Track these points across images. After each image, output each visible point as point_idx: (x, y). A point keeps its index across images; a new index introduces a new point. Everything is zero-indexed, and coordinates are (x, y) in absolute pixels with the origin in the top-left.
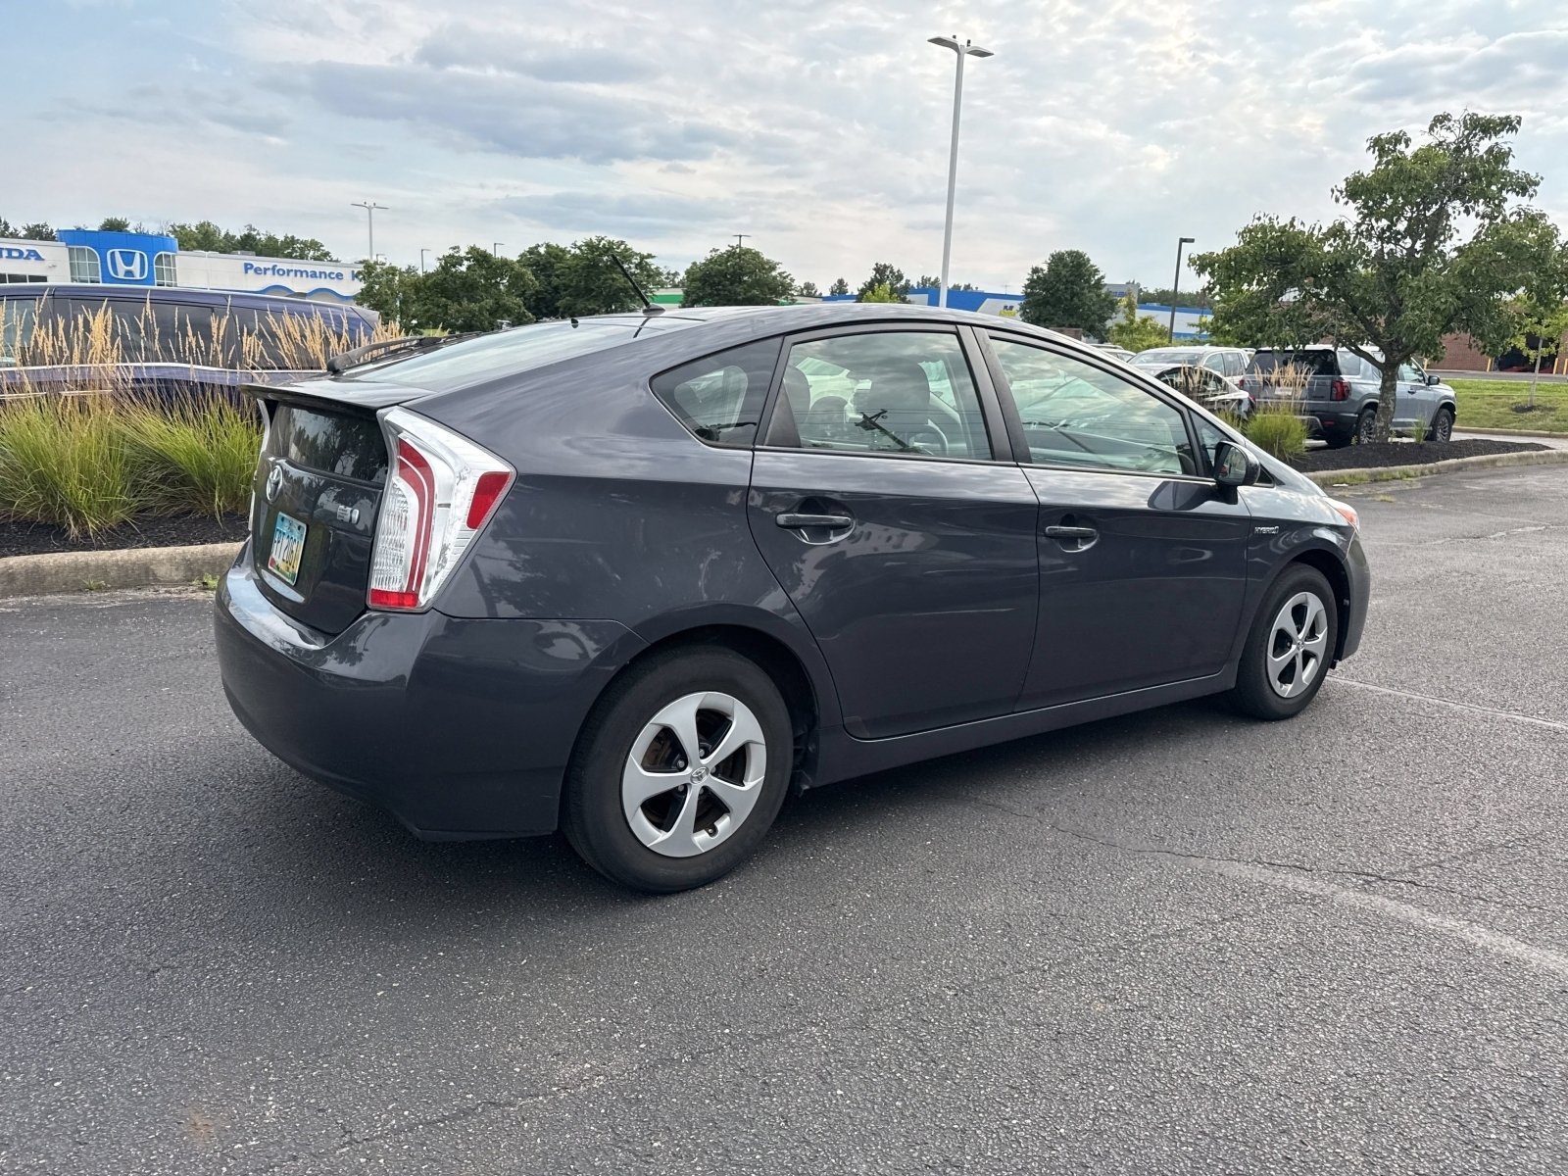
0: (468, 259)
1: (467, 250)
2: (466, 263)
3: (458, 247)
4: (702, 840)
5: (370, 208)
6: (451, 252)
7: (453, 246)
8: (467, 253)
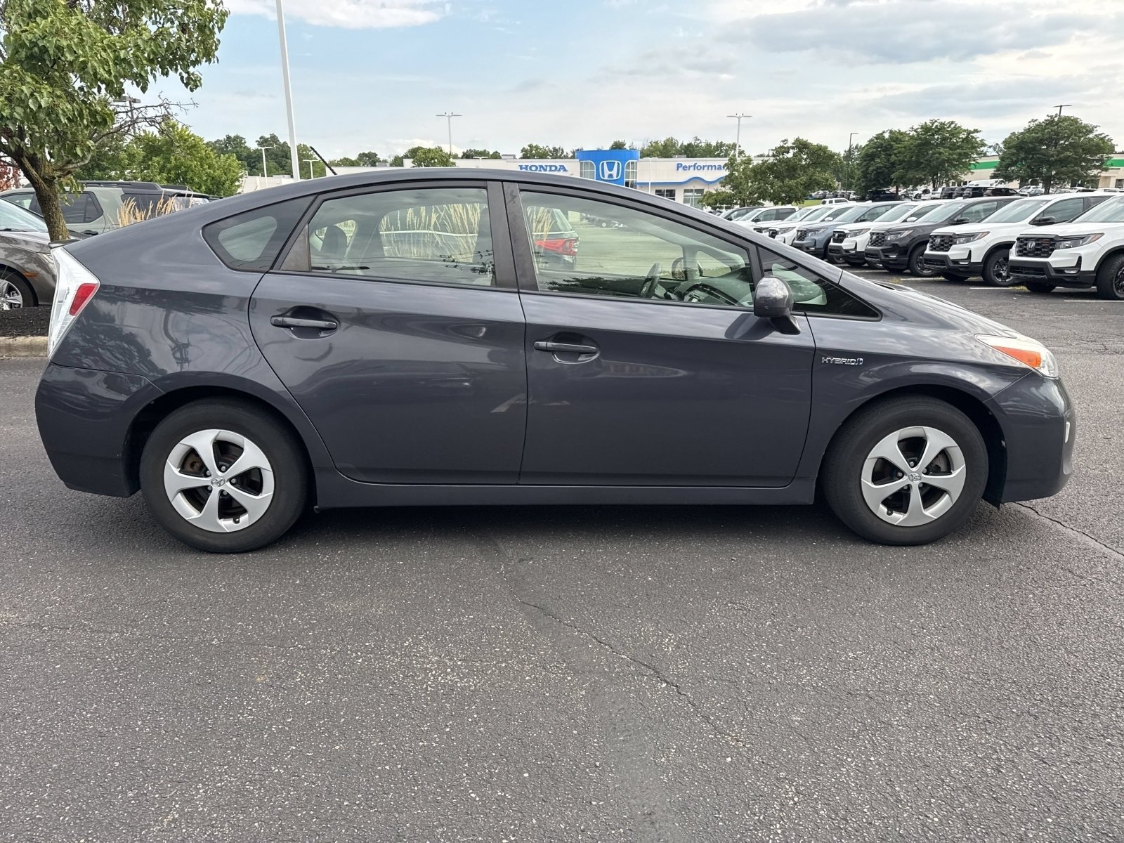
0: (793, 148)
1: (793, 142)
2: (791, 151)
3: (785, 140)
4: (227, 525)
5: (739, 118)
6: (782, 144)
7: (784, 139)
8: (793, 144)
